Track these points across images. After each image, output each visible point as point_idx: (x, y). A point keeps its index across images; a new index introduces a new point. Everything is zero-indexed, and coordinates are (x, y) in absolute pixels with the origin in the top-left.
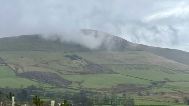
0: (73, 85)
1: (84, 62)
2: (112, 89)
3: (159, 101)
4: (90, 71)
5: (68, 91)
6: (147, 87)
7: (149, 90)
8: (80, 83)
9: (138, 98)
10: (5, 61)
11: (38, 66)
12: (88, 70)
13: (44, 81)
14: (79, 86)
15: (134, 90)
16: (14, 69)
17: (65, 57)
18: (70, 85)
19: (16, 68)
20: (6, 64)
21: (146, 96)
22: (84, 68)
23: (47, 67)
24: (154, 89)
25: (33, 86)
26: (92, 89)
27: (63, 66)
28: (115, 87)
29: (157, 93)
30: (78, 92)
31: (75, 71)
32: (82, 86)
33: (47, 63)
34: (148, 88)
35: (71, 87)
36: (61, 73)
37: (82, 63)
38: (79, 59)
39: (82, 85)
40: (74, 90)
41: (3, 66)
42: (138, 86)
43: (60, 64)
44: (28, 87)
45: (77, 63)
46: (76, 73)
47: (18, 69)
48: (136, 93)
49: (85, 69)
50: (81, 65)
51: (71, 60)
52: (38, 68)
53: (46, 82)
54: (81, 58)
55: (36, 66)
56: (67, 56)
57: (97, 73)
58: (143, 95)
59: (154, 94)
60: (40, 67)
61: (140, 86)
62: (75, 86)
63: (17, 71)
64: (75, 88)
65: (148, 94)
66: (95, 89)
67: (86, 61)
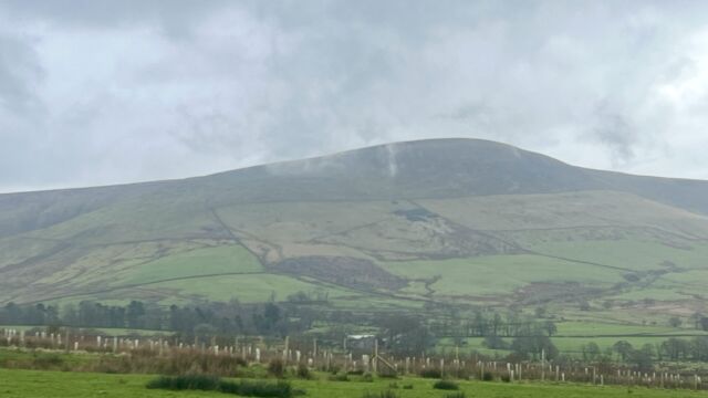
0: (411, 289)
1: (443, 226)
2: (511, 297)
3: (630, 324)
4: (457, 249)
5: (393, 305)
6: (609, 286)
7: (613, 294)
8: (428, 283)
9: (577, 318)
10: (234, 233)
11: (319, 243)
12: (452, 248)
13: (334, 280)
14: (425, 291)
15: (572, 295)
16: (258, 251)
17: (394, 216)
18: (403, 290)
19: (263, 249)
20: (238, 241)
21: (602, 310)
22: (443, 242)
23: (344, 244)
24: (628, 291)
25: (301, 296)
26: (459, 297)
27: (389, 238)
28: (521, 291)
29: (631, 303)
30: (419, 305)
31: (419, 250)
32: (433, 291)
33: (344, 234)
34: (612, 289)
35: (406, 293)
36: (381, 259)
37: (438, 230)
38: (429, 219)
39: (432, 287)
40: (410, 300)
41: (231, 245)
42: (587, 286)
43: (380, 235)
44: (289, 297)
45: (425, 228)
46: (421, 256)
47: (267, 251)
48: (577, 304)
49: (447, 244)
50: (435, 234)
51: (409, 222)
52: (321, 246)
53: (340, 283)
54: (435, 216)
55: (315, 242)
56: (398, 213)
57: (477, 255)
58: (594, 309)
59: (623, 305)
60: (326, 243)
61: (592, 286)
62: (415, 290)
63: (264, 256)
64: (415, 296)
65: (608, 305)
66: (466, 297)
67: (448, 222)
